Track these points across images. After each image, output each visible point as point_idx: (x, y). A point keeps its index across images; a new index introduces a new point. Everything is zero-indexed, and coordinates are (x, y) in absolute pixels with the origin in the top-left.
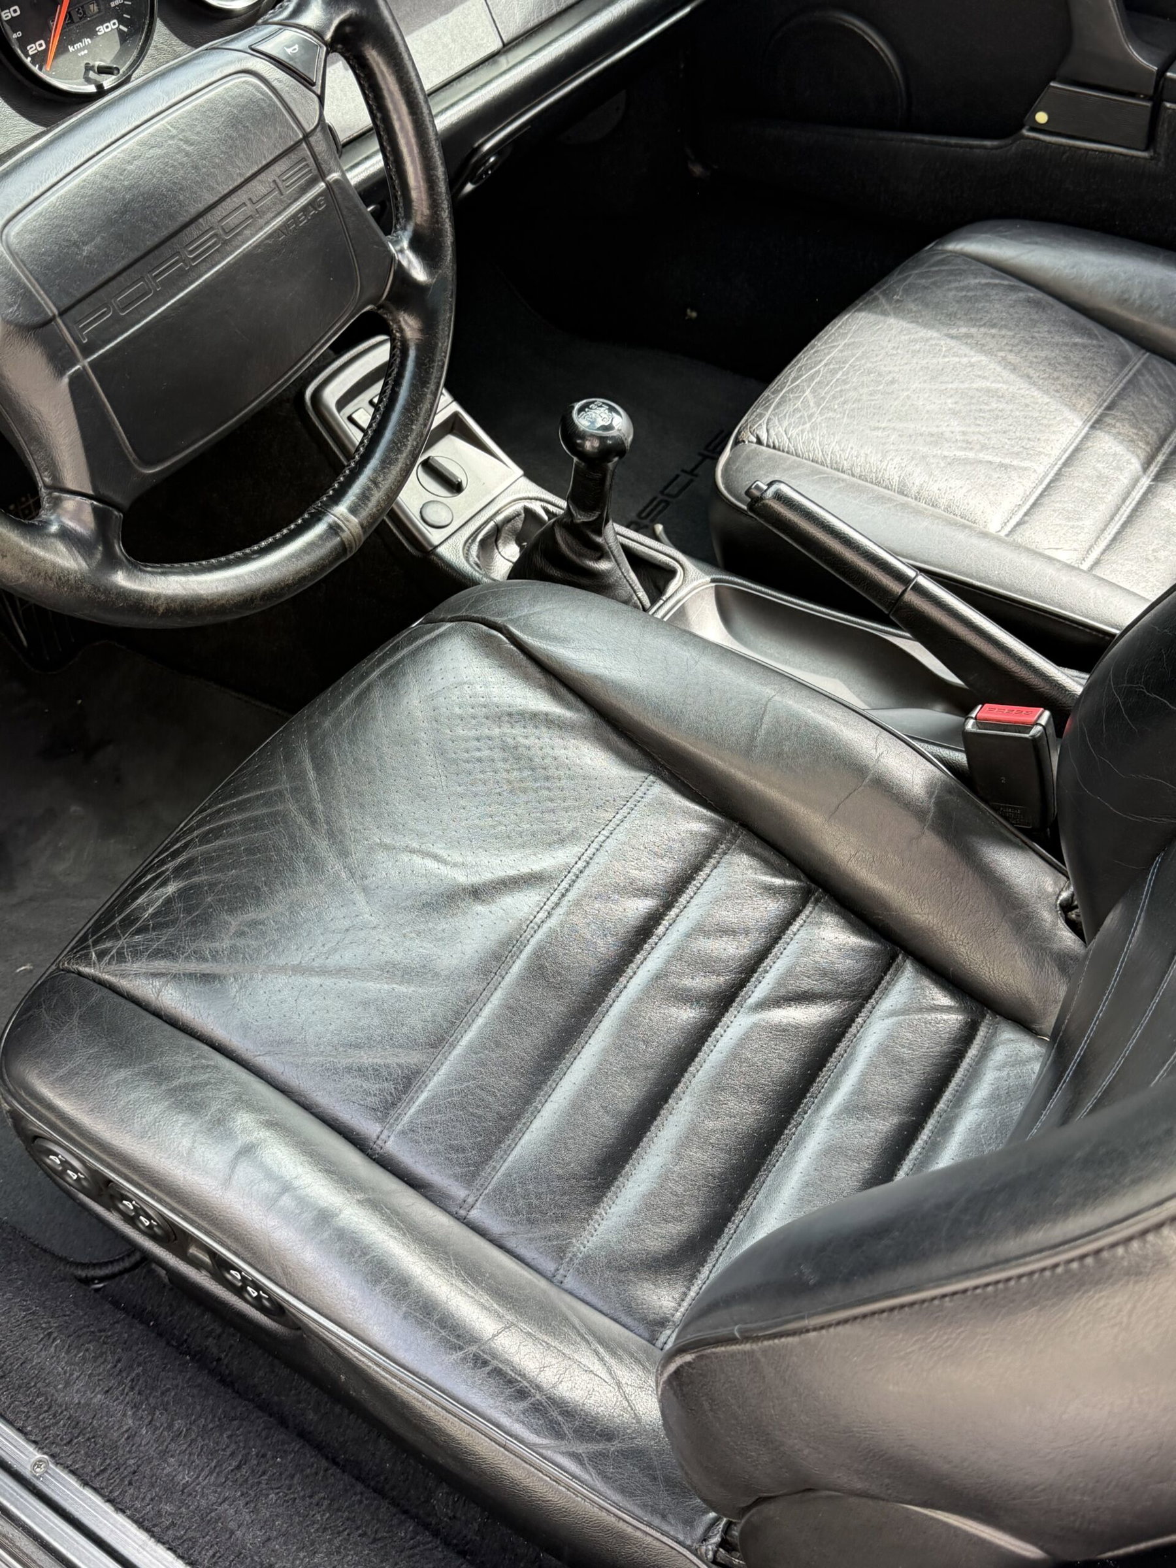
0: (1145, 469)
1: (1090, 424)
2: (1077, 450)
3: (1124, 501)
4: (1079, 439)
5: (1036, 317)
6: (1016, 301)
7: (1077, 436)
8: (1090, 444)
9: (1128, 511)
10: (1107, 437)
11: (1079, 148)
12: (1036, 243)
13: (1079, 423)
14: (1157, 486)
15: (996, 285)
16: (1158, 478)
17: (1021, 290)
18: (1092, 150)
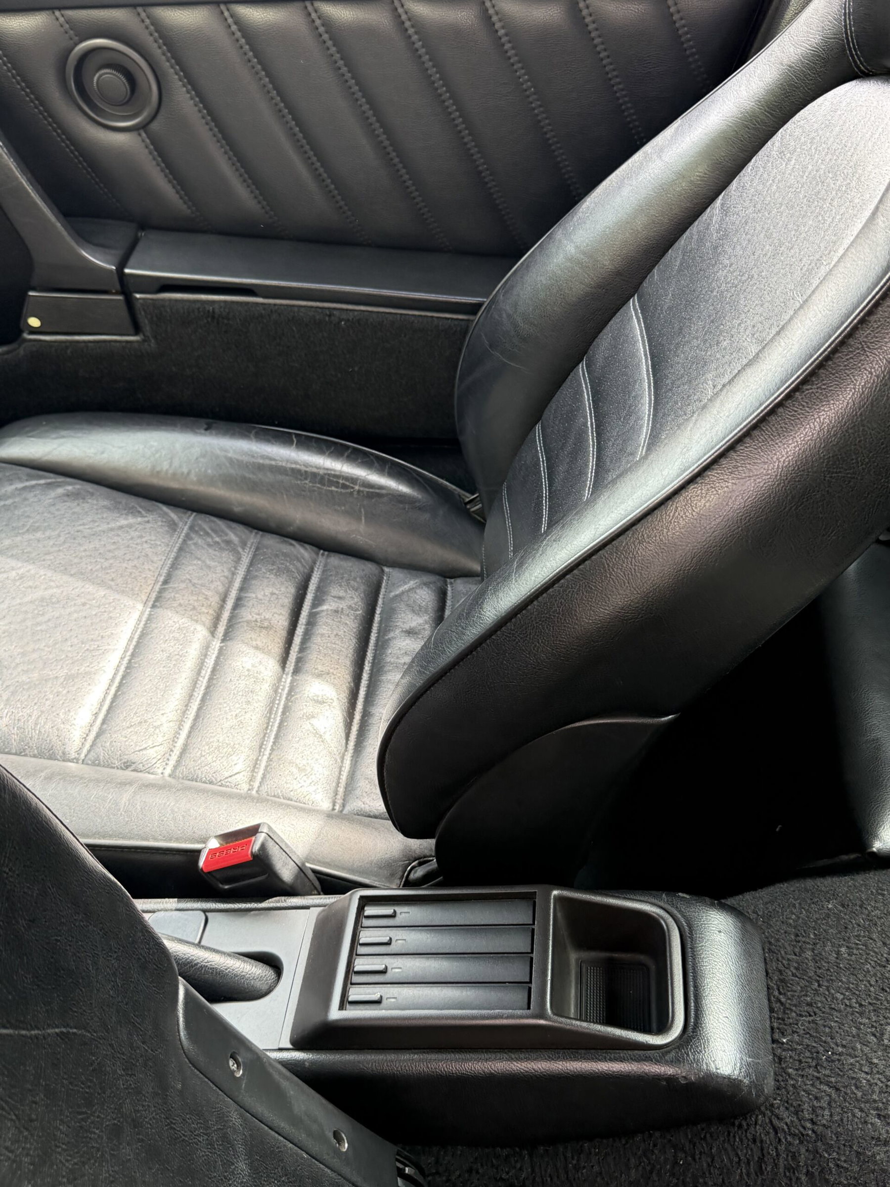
0: (213, 633)
1: (150, 604)
2: (143, 635)
3: (199, 673)
4: (143, 623)
5: (77, 509)
6: (55, 498)
7: (139, 620)
8: (153, 626)
9: (205, 681)
10: (169, 613)
11: (78, 342)
12: (63, 437)
13: (140, 607)
14: (226, 646)
15: (33, 487)
16: (226, 637)
17: (59, 485)
18: (90, 342)
